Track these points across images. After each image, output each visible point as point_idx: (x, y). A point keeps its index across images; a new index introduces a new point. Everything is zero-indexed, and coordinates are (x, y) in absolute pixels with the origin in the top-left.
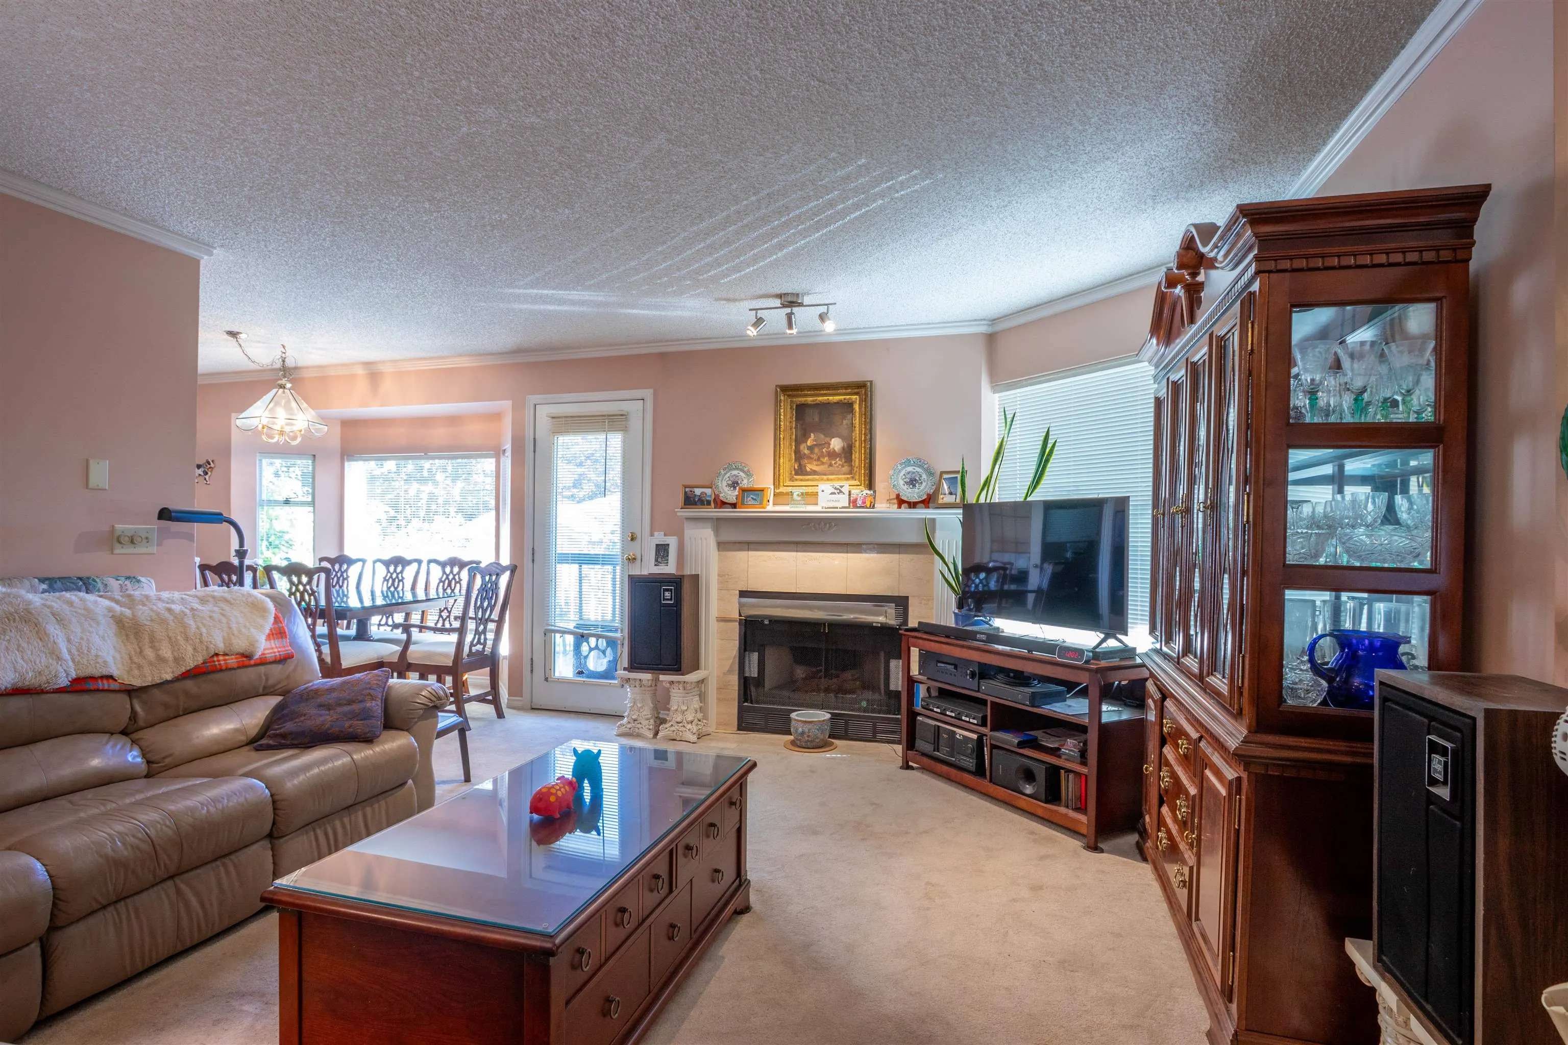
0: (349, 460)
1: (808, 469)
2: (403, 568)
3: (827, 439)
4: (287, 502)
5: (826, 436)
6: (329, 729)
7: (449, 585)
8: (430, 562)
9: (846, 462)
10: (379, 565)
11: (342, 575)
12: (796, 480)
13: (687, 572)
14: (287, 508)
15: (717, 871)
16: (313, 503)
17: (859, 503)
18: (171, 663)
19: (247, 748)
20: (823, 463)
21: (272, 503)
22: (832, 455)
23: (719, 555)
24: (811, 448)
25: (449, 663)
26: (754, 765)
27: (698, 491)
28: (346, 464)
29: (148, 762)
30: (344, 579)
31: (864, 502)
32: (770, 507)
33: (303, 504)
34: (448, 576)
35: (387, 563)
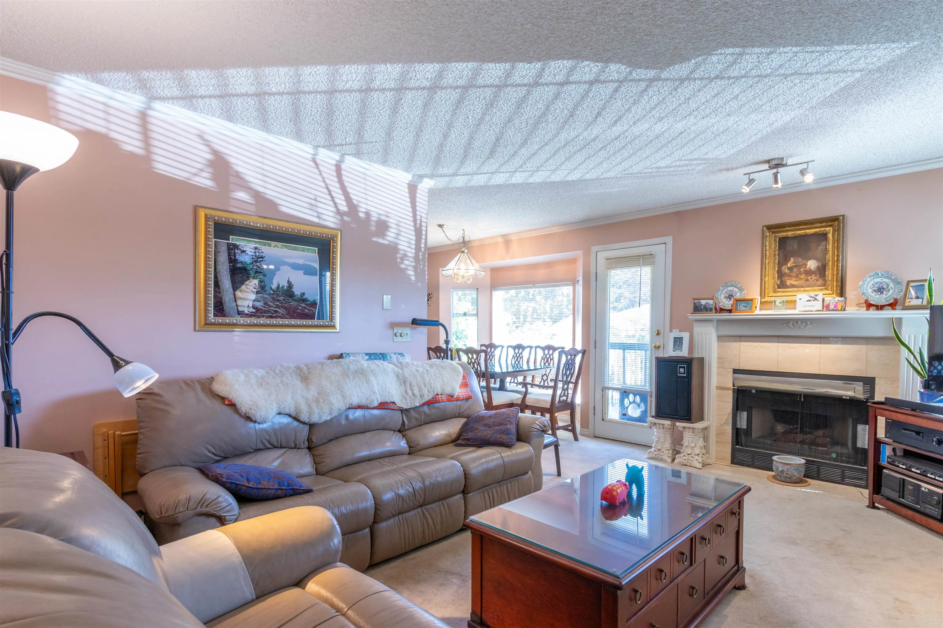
0: (494, 291)
1: (788, 284)
2: (523, 350)
3: (805, 261)
4: (465, 314)
5: (803, 259)
6: (490, 438)
7: (547, 361)
8: (536, 347)
9: (820, 277)
10: (510, 349)
11: (492, 354)
12: (778, 292)
13: (695, 355)
14: (465, 318)
15: (722, 557)
16: (477, 315)
17: (832, 307)
18: (419, 397)
19: (452, 444)
20: (801, 279)
21: (458, 315)
22: (809, 273)
23: (718, 345)
24: (791, 269)
25: (548, 406)
26: (749, 490)
27: (703, 302)
28: (493, 292)
29: (409, 447)
30: (493, 357)
31: (836, 306)
32: (757, 312)
33: (473, 315)
34: (546, 355)
35: (514, 348)
